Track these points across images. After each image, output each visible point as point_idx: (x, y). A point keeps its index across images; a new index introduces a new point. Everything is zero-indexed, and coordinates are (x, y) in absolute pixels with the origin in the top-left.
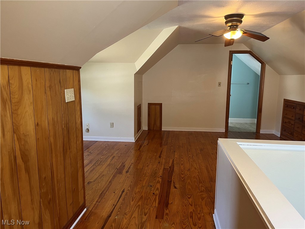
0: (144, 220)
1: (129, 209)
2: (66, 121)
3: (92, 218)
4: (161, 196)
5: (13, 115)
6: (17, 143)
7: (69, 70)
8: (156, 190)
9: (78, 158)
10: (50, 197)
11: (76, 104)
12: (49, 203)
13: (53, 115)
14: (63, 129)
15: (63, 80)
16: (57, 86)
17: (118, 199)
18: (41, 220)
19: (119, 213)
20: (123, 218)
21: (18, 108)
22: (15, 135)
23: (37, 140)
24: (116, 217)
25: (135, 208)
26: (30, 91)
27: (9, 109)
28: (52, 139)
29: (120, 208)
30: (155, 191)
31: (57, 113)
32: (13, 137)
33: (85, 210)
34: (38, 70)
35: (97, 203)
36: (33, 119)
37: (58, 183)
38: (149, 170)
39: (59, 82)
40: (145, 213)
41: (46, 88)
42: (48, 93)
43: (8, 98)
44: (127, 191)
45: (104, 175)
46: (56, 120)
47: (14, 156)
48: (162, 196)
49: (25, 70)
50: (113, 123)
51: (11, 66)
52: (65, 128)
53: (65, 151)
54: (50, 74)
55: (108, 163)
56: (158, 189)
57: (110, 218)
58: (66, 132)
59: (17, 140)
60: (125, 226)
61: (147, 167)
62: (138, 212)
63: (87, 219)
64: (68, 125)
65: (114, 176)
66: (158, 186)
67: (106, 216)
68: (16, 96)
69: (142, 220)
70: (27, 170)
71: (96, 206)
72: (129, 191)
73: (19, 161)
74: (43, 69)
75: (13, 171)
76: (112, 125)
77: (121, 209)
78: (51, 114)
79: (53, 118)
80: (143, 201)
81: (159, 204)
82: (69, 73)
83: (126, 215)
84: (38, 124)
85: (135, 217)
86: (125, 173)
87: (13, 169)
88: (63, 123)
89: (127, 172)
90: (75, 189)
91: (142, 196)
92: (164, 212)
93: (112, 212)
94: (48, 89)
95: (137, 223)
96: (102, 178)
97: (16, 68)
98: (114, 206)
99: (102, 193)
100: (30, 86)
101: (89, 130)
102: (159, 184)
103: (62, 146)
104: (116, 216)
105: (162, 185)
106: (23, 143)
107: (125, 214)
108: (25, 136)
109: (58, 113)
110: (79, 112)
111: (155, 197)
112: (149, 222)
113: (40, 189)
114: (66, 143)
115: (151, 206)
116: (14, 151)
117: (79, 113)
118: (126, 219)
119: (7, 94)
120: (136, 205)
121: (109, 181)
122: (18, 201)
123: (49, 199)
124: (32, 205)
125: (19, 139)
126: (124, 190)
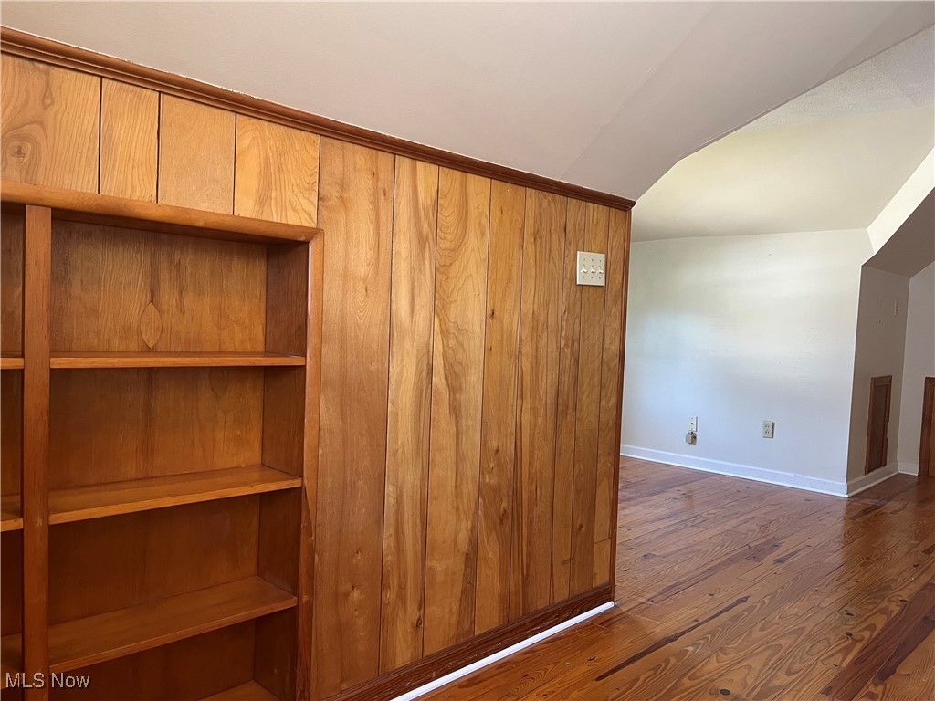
0: (777, 682)
1: (740, 644)
2: (573, 333)
3: (622, 627)
4: (877, 646)
5: (438, 273)
6: (438, 338)
7: (596, 205)
8: (866, 628)
9: (601, 446)
10: (504, 504)
11: (610, 297)
12: (501, 521)
13: (536, 306)
14: (560, 350)
15: (575, 226)
16: (554, 237)
17: (715, 613)
18: (475, 552)
19: (702, 642)
20: (710, 656)
21: (451, 264)
22: (437, 320)
23: (488, 351)
24: (691, 649)
25: (761, 649)
26: (483, 234)
27: (430, 258)
28: (526, 366)
29: (713, 633)
30: (857, 629)
31: (548, 305)
32: (432, 323)
33: (610, 605)
34: (508, 189)
35: (650, 603)
36: (482, 296)
37: (532, 484)
38: (867, 575)
39: (563, 230)
40: (789, 669)
41: (526, 236)
42: (530, 249)
43: (430, 237)
44: (758, 602)
45: (699, 550)
46: (542, 319)
47: (428, 364)
48: (879, 649)
49: (477, 183)
50: (773, 424)
51: (446, 170)
52: (568, 351)
53: (560, 408)
54: (541, 203)
55: (726, 528)
56: (872, 627)
57: (670, 644)
58: (568, 361)
59: (439, 332)
60: (708, 676)
61: (862, 565)
62: (769, 659)
63: (606, 624)
64: (576, 344)
65: (731, 561)
66: (880, 622)
67: (662, 636)
68: (450, 237)
69: (770, 681)
70: (456, 411)
71: (644, 606)
72: (761, 607)
73: (439, 380)
74: (521, 189)
75: (421, 397)
76: (770, 429)
77: (713, 636)
78: (531, 301)
79: (536, 313)
80: (799, 640)
81: (855, 664)
82: (595, 212)
83: (724, 654)
84: (493, 313)
85: (750, 667)
86: (772, 562)
87: (422, 391)
88: (563, 334)
89: (779, 561)
90: (581, 526)
91: (803, 629)
92: (866, 687)
93: (683, 633)
94: (529, 239)
95: (750, 681)
96: (690, 556)
97: (457, 174)
98: (696, 623)
99: (672, 587)
100: (485, 221)
101: (695, 438)
102: (885, 617)
103: (554, 394)
104: (692, 645)
105: (898, 621)
106: (452, 343)
107: (722, 649)
108: (460, 330)
109: (550, 305)
110: (618, 322)
111: (848, 642)
112: (793, 693)
113: (482, 473)
114: (566, 389)
115: (824, 660)
116: (429, 355)
117: (617, 325)
118: (718, 661)
119: (430, 225)
120: (767, 642)
121: (708, 567)
122: (423, 468)
123: (502, 510)
124: (456, 499)
125: (445, 333)
126: (747, 598)
